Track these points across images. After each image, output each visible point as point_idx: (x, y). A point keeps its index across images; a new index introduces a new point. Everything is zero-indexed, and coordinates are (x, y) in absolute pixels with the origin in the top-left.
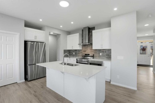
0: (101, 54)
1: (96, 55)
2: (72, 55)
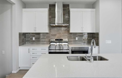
0: (77, 39)
1: (70, 40)
2: (29, 41)
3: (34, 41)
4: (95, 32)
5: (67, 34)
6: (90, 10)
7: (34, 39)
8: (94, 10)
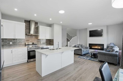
1: (38, 43)
2: (7, 45)
3: (11, 45)
4: (51, 39)
5: (36, 40)
6: (49, 28)
7: (11, 43)
8: (51, 28)
